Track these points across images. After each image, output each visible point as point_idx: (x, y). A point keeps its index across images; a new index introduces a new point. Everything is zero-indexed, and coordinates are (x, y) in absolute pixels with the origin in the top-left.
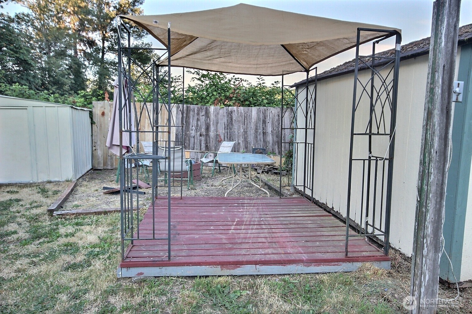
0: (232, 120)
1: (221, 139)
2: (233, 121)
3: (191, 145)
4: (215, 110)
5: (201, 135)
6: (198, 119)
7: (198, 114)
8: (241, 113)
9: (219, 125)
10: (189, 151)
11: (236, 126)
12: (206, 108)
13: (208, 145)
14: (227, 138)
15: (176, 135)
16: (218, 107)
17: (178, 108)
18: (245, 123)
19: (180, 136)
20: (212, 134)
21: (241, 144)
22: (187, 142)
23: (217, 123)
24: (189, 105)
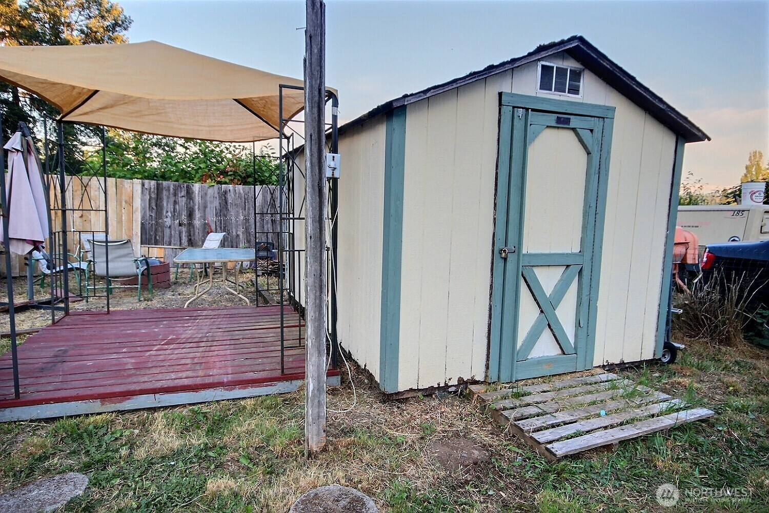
0: (226, 203)
1: (211, 229)
2: (229, 204)
3: (166, 239)
4: (201, 189)
5: (180, 225)
6: (175, 201)
7: (175, 195)
8: (240, 193)
9: (208, 210)
10: (163, 247)
11: (232, 211)
12: (188, 187)
13: (193, 239)
14: (221, 228)
15: (142, 224)
16: (206, 185)
17: (143, 185)
18: (245, 207)
19: (148, 227)
20: (197, 223)
21: (241, 237)
22: (160, 234)
23: (205, 207)
24: (161, 182)
